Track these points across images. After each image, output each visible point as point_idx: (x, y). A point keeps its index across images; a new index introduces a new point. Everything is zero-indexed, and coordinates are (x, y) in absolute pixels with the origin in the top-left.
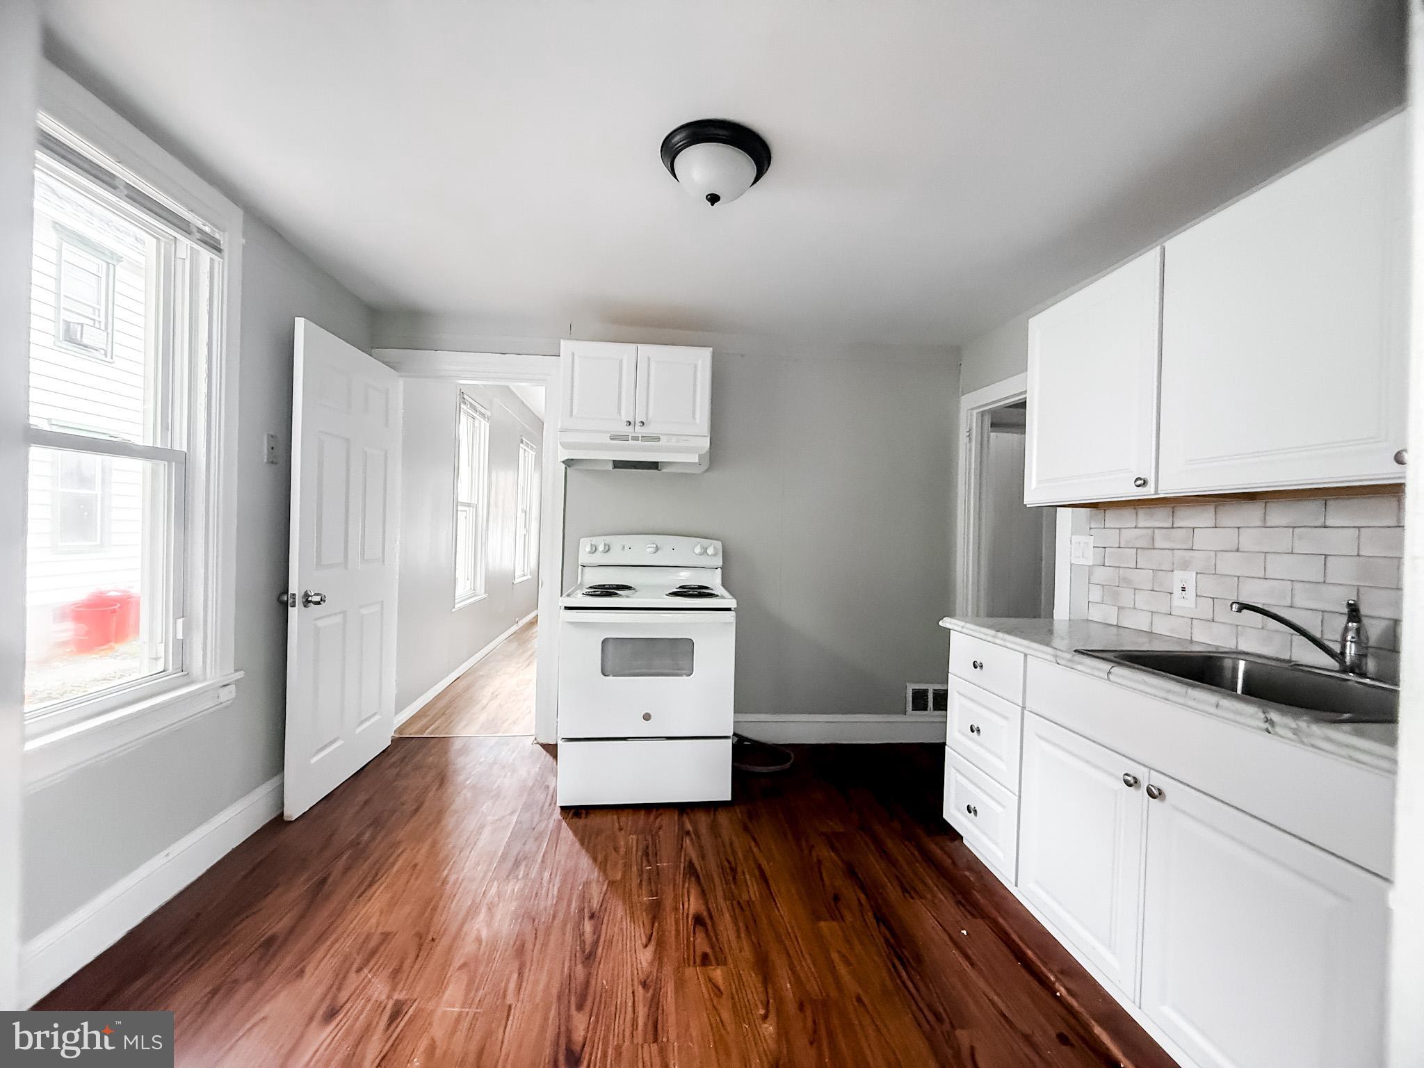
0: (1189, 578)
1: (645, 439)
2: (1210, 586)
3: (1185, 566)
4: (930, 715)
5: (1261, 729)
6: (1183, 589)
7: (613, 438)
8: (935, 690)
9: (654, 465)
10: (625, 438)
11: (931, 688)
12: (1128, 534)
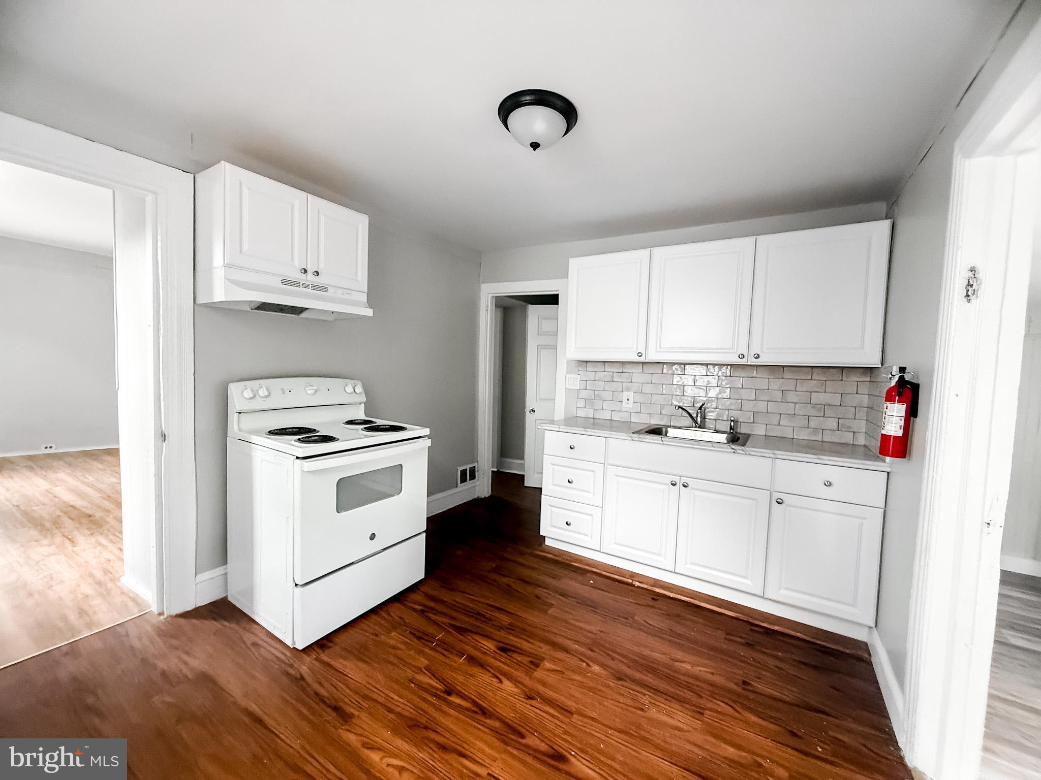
0: (630, 395)
1: (315, 287)
2: (639, 398)
3: (628, 390)
4: (469, 484)
5: (731, 452)
6: (628, 400)
7: (285, 282)
8: (470, 468)
9: (297, 311)
10: (296, 284)
11: (468, 467)
12: (600, 375)
